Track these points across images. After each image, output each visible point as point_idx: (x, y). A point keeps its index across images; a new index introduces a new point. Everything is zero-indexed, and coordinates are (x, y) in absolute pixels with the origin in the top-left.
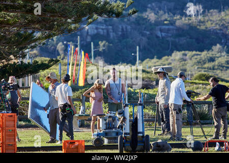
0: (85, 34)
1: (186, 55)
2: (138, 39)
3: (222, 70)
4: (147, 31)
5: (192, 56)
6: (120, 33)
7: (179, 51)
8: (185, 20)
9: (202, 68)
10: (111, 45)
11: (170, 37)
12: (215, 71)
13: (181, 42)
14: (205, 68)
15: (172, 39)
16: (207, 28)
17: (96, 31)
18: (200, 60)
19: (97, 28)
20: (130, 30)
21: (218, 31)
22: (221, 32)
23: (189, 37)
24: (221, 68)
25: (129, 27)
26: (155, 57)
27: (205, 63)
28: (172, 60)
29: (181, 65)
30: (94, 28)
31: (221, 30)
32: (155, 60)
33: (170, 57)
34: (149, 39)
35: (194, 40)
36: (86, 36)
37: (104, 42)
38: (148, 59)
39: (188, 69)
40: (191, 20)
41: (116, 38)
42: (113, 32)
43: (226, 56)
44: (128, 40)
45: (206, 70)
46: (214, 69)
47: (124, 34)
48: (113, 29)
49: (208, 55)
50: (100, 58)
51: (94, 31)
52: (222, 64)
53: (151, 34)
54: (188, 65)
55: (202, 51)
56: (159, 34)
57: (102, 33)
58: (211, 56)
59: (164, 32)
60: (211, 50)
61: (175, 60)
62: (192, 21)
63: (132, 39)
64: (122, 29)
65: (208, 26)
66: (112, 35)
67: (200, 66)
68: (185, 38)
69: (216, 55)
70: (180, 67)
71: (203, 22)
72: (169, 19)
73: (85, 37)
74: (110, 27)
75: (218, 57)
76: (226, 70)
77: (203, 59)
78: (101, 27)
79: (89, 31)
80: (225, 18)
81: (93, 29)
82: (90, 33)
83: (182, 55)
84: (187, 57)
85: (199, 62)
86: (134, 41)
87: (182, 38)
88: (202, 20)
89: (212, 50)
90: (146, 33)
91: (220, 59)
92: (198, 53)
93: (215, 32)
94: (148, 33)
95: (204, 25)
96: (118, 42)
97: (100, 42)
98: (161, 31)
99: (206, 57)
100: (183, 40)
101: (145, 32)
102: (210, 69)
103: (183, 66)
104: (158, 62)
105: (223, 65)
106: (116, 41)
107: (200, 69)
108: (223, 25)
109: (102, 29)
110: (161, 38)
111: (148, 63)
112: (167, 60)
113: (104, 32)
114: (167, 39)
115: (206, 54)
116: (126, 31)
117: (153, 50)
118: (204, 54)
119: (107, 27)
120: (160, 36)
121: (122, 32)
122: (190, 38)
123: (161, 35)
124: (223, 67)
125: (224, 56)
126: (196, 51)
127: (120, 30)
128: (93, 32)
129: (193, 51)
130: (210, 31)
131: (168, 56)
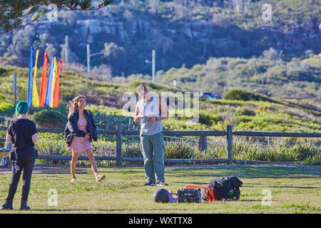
0: (85, 33)
1: (226, 63)
2: (160, 40)
3: (276, 85)
4: (173, 29)
5: (235, 65)
6: (134, 32)
7: (217, 56)
8: (226, 13)
9: (248, 82)
10: (121, 48)
11: (205, 37)
12: (267, 85)
13: (219, 45)
14: (253, 82)
15: (207, 40)
16: (256, 25)
17: (100, 28)
18: (245, 70)
19: (102, 25)
20: (148, 28)
21: (272, 30)
22: (277, 30)
23: (231, 38)
24: (275, 82)
25: (147, 24)
26: (184, 65)
27: (252, 75)
28: (206, 70)
29: (218, 77)
30: (98, 24)
31: (275, 28)
32: (183, 69)
33: (203, 65)
34: (174, 39)
35: (238, 42)
36: (87, 36)
37: (112, 44)
38: (173, 69)
39: (229, 82)
40: (234, 13)
41: (128, 39)
42: (125, 30)
43: (282, 65)
44: (145, 41)
45: (254, 84)
46: (265, 83)
47: (140, 33)
48: (124, 26)
49: (257, 63)
50: (105, 66)
51: (97, 29)
52: (276, 76)
53: (178, 33)
54: (228, 77)
55: (248, 57)
56: (189, 33)
57: (109, 32)
58: (262, 64)
59: (196, 31)
60: (261, 57)
61: (210, 70)
62: (235, 15)
63: (151, 39)
64: (138, 26)
65: (258, 22)
66: (123, 34)
67: (246, 79)
68: (225, 39)
69: (268, 62)
70: (218, 79)
71: (251, 17)
72: (203, 13)
73: (85, 38)
74: (121, 23)
75: (272, 66)
76: (282, 84)
77: (250, 68)
78: (108, 23)
79: (91, 28)
80: (281, 12)
81: (96, 25)
82: (91, 32)
83: (220, 63)
84: (228, 65)
85: (244, 73)
86: (154, 43)
87: (222, 40)
88: (250, 14)
89: (263, 56)
90: (171, 33)
91: (273, 68)
92: (243, 60)
93: (267, 31)
94: (173, 31)
95: (253, 21)
96: (131, 44)
97: (106, 44)
98: (192, 29)
99: (254, 66)
100: (223, 43)
101: (169, 30)
102: (260, 82)
103: (221, 78)
104: (186, 72)
105: (278, 77)
106: (130, 43)
107: (246, 83)
108: (278, 21)
109: (110, 26)
110: (192, 39)
111: (172, 74)
112: (200, 69)
113: (111, 31)
114: (201, 40)
115: (255, 62)
116: (143, 29)
117: (180, 56)
118: (252, 63)
119: (116, 23)
120: (191, 36)
121: (136, 30)
122: (233, 39)
123: (193, 35)
124: (278, 80)
125: (279, 64)
126: (241, 57)
127: (135, 27)
128: (95, 31)
129: (236, 57)
130: (260, 29)
131: (201, 64)
